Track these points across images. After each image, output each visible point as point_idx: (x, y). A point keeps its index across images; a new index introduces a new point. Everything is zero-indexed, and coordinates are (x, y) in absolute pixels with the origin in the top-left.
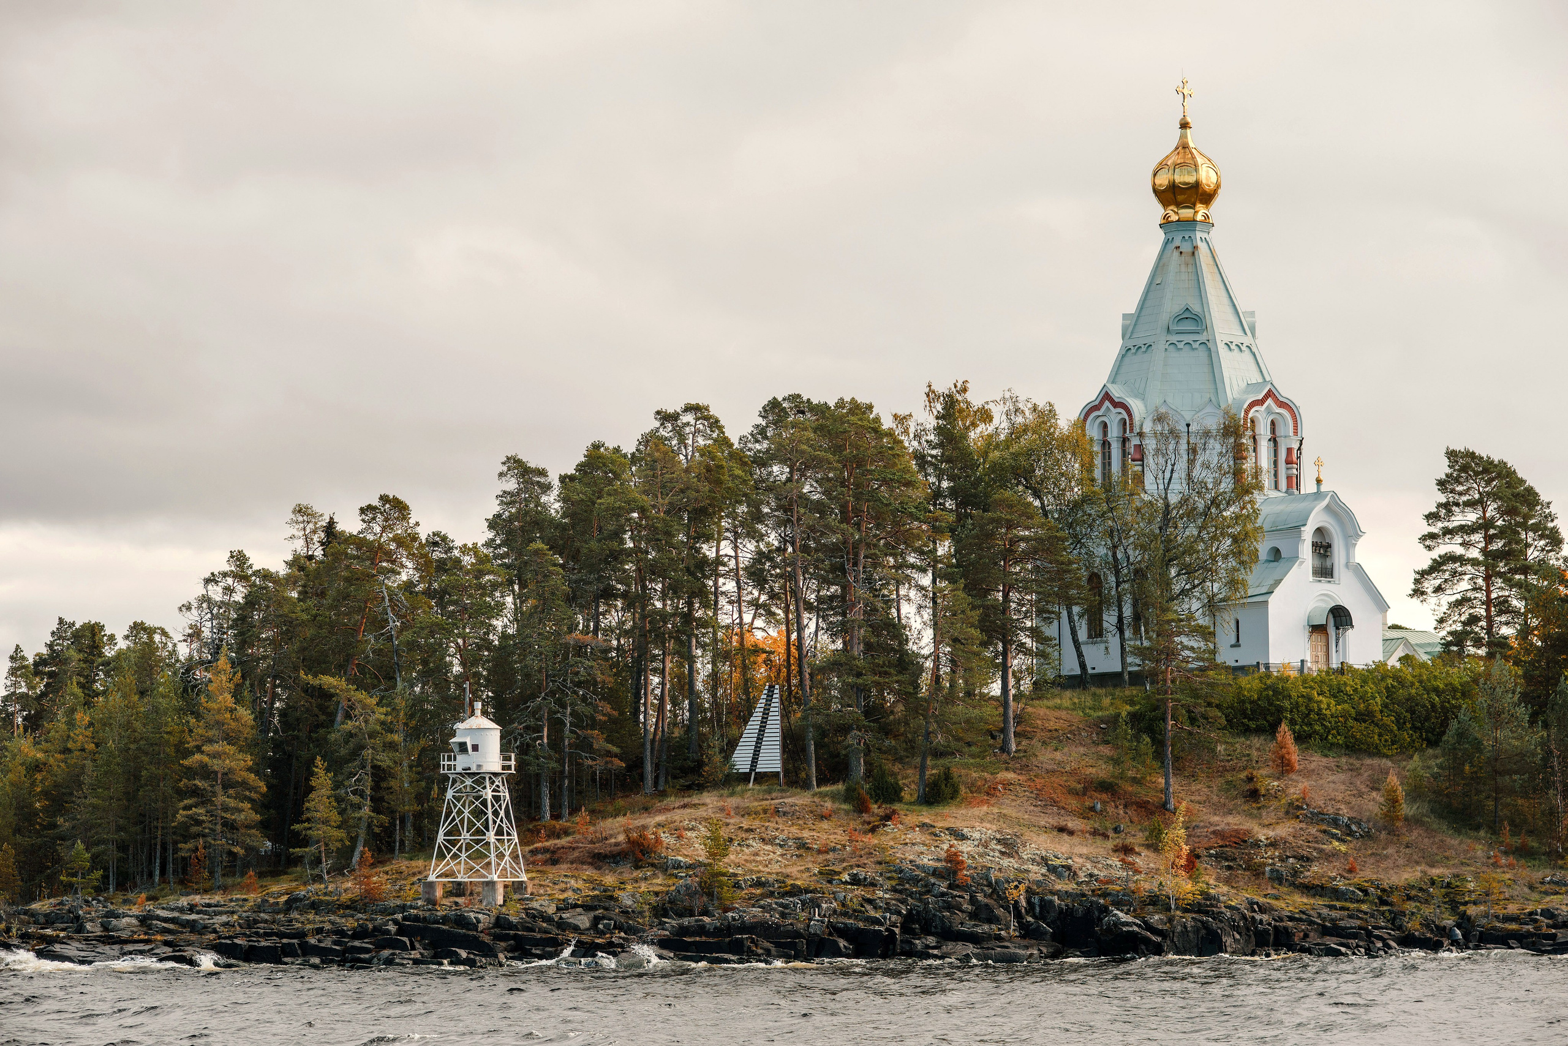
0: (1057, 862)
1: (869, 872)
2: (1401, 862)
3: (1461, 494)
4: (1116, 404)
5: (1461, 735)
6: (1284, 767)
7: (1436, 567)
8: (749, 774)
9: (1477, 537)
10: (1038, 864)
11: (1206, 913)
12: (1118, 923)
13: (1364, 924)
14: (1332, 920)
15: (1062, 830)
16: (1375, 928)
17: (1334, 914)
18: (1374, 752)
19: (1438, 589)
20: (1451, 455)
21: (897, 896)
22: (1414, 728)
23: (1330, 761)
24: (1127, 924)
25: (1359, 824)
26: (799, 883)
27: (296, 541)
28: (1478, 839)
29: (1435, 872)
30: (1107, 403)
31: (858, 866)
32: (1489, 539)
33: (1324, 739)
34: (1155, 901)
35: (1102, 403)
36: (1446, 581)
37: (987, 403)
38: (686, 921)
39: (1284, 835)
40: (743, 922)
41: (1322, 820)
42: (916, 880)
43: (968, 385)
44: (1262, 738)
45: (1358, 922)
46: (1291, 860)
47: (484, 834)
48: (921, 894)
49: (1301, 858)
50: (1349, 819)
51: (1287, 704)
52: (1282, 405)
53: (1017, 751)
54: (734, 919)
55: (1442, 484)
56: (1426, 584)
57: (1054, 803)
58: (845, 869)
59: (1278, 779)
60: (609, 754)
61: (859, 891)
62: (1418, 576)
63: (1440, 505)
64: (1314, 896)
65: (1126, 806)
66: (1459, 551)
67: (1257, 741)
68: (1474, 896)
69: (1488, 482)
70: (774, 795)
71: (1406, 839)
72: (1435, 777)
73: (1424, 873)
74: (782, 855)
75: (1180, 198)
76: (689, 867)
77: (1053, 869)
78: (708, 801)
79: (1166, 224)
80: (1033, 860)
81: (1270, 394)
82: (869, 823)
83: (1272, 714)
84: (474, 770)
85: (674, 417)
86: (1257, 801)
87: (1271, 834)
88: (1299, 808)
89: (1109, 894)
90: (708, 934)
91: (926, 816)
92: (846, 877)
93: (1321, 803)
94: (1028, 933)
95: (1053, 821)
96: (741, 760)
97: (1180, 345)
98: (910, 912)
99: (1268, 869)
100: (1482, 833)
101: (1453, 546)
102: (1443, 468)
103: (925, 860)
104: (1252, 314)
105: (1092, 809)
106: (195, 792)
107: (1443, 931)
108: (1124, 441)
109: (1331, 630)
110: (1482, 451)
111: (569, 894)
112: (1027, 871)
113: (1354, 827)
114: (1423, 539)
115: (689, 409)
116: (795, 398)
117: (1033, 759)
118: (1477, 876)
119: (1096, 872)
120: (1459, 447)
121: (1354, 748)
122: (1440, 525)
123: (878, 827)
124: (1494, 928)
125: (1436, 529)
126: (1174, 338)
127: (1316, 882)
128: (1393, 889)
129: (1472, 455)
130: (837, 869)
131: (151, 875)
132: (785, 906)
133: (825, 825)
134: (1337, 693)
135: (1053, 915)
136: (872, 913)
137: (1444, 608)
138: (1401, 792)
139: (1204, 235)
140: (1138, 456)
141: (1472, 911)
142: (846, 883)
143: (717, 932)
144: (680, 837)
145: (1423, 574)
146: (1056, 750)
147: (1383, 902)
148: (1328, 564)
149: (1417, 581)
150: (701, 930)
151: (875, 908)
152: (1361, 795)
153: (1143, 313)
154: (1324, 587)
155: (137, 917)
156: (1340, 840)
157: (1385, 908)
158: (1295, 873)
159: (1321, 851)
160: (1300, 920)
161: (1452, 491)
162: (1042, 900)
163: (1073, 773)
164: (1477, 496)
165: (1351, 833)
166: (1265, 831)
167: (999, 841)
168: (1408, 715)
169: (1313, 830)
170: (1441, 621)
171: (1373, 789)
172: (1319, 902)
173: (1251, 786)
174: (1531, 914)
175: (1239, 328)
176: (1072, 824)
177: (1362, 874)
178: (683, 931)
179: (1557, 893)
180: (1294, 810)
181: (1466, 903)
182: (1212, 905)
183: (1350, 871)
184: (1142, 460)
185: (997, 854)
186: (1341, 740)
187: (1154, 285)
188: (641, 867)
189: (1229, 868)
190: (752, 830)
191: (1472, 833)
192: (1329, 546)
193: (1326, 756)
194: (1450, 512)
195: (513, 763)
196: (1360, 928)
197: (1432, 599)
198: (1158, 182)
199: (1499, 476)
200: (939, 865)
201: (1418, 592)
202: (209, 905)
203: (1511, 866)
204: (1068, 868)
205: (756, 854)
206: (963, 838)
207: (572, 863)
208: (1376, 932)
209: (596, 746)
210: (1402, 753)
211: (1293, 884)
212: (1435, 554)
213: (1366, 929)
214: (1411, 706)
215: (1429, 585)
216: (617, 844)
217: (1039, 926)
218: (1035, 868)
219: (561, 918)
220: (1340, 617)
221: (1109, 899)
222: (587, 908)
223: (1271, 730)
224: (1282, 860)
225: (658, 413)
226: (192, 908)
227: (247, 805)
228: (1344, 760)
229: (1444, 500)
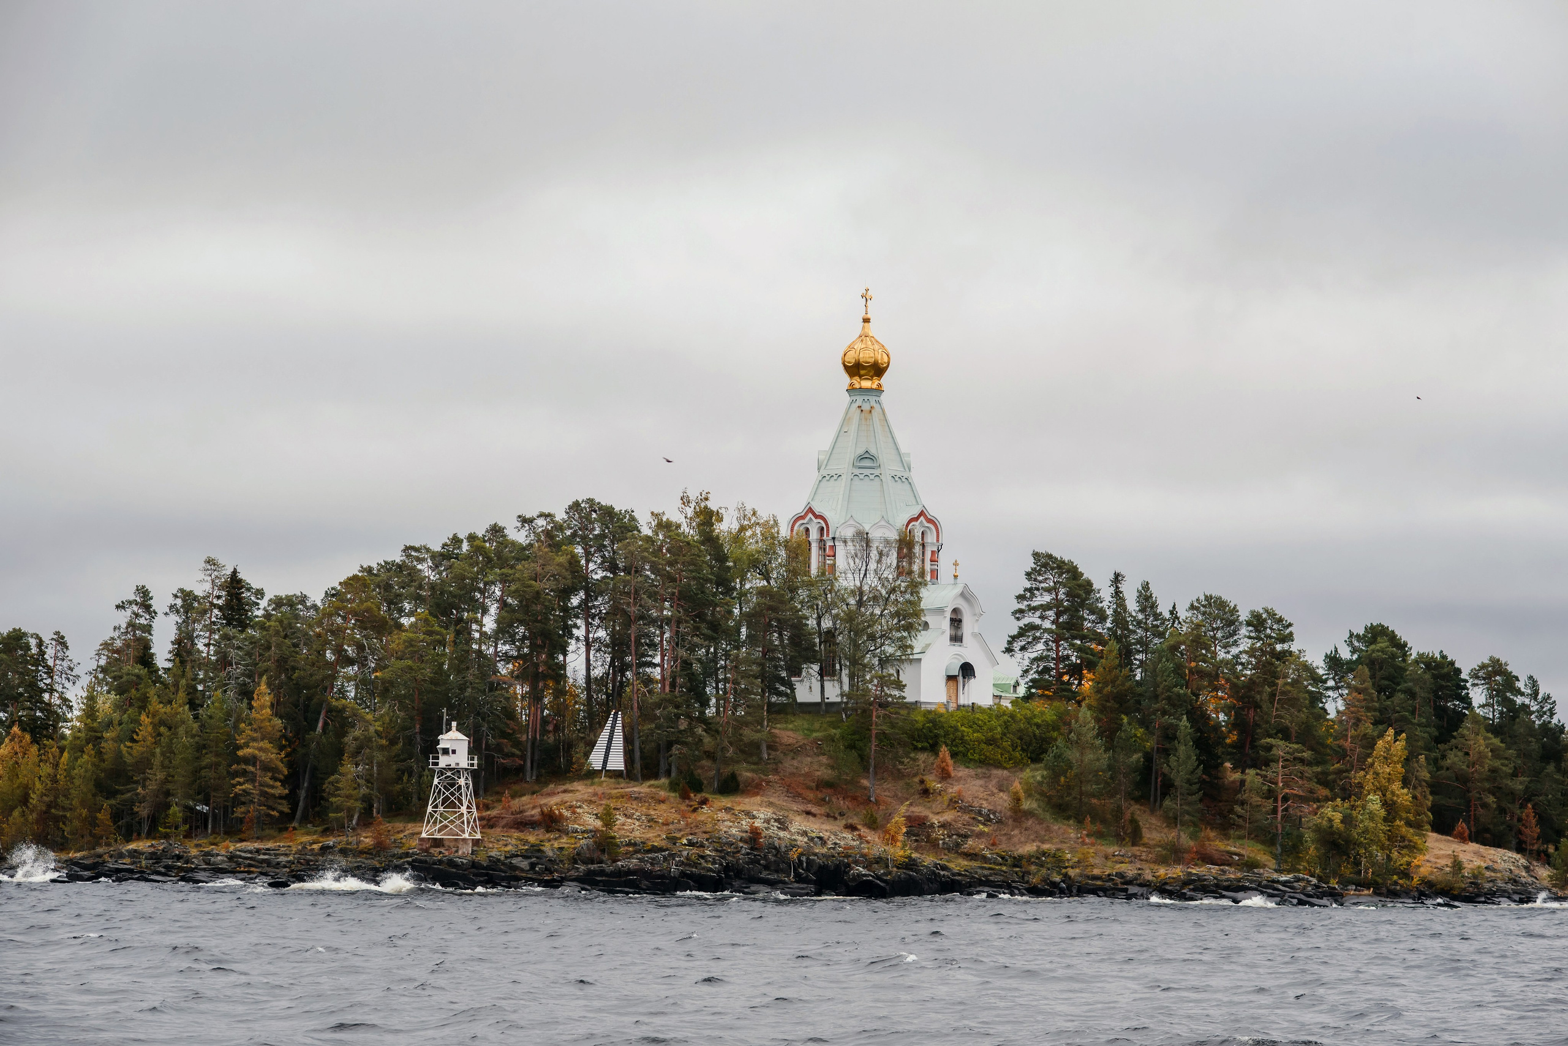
0: (814, 835)
1: (701, 838)
2: (1023, 839)
3: (1040, 582)
4: (817, 516)
5: (1058, 757)
6: (945, 776)
7: (1023, 632)
8: (602, 771)
9: (1051, 614)
10: (802, 836)
11: (911, 870)
12: (860, 875)
13: (1006, 880)
14: (985, 876)
15: (808, 813)
16: (1014, 881)
17: (986, 872)
18: (998, 765)
19: (1023, 649)
20: (1036, 555)
21: (719, 854)
22: (1023, 750)
23: (972, 772)
24: (865, 875)
25: (994, 814)
26: (656, 844)
27: (204, 584)
28: (1069, 826)
29: (1046, 847)
30: (810, 515)
31: (691, 834)
32: (1058, 614)
33: (965, 755)
34: (879, 860)
35: (806, 514)
36: (1029, 643)
37: (720, 508)
38: (592, 867)
39: (949, 820)
40: (629, 869)
41: (972, 811)
42: (731, 844)
43: (709, 495)
44: (926, 754)
45: (1002, 878)
46: (954, 837)
47: (459, 808)
48: (734, 853)
49: (959, 835)
50: (989, 810)
51: (942, 732)
52: (930, 521)
53: (769, 759)
54: (622, 866)
55: (1028, 574)
56: (1015, 645)
57: (799, 795)
58: (683, 836)
59: (940, 782)
60: (513, 755)
61: (695, 851)
62: (1010, 639)
63: (1026, 590)
64: (971, 860)
65: (844, 799)
66: (1038, 622)
67: (922, 757)
68: (1071, 863)
69: (1060, 575)
70: (622, 786)
71: (1024, 825)
72: (1040, 783)
73: (1038, 847)
74: (640, 826)
75: (862, 372)
76: (583, 832)
77: (812, 839)
78: (579, 788)
79: (851, 390)
80: (798, 833)
81: (922, 514)
82: (691, 806)
83: (932, 738)
84: (453, 766)
85: (530, 521)
86: (928, 797)
87: (941, 820)
88: (957, 802)
89: (850, 856)
90: (607, 875)
91: (726, 801)
92: (685, 841)
93: (970, 799)
94: (799, 879)
95: (802, 807)
96: (596, 760)
97: (862, 477)
98: (727, 864)
99: (941, 842)
100: (1071, 822)
101: (1034, 619)
102: (1030, 564)
103: (734, 832)
104: (908, 455)
105: (823, 800)
106: (244, 773)
107: (1054, 885)
108: (821, 541)
109: (961, 678)
110: (1057, 554)
111: (509, 848)
112: (795, 840)
113: (992, 816)
114: (1014, 613)
115: (541, 515)
116: (590, 501)
117: (780, 765)
118: (1073, 850)
119: (838, 842)
120: (1041, 550)
121: (985, 762)
122: (1026, 603)
123: (697, 809)
124: (1087, 884)
125: (1023, 605)
126: (857, 472)
127: (972, 851)
128: (1021, 857)
129: (1050, 556)
130: (678, 835)
131: (206, 827)
132: (653, 859)
133: (663, 806)
134: (973, 724)
135: (815, 868)
136: (705, 865)
137: (1027, 662)
138: (1022, 795)
139: (877, 398)
140: (832, 554)
141: (1072, 873)
142: (685, 845)
143: (612, 874)
144: (574, 813)
145: (1014, 638)
146: (793, 759)
147: (1015, 866)
148: (959, 633)
149: (1009, 643)
150: (602, 873)
151: (706, 862)
152: (993, 794)
153: (834, 452)
154: (956, 649)
155: (226, 857)
156: (984, 824)
157: (1018, 869)
158: (958, 845)
159: (973, 831)
160: (965, 875)
161: (1035, 580)
162: (808, 859)
163: (807, 775)
164: (1052, 584)
165: (990, 820)
166: (937, 817)
167: (776, 820)
168: (1019, 741)
169: (966, 817)
170: (1026, 671)
171: (1001, 790)
172: (974, 864)
173: (923, 786)
174: (1109, 875)
175: (901, 465)
176: (814, 810)
177: (1000, 847)
178: (589, 873)
179: (1123, 863)
180: (953, 803)
181: (1066, 868)
182: (914, 865)
183: (994, 844)
184: (834, 556)
185: (775, 828)
186: (976, 757)
187: (842, 432)
188: (551, 831)
189: (916, 841)
190: (618, 809)
191: (1066, 822)
192: (960, 621)
193: (968, 767)
194: (1033, 595)
195: (475, 762)
196: (1003, 882)
197: (1018, 655)
198: (847, 359)
199: (1068, 572)
200: (744, 835)
201: (1009, 650)
202: (268, 849)
203: (1093, 844)
204: (820, 838)
205: (624, 825)
206: (754, 817)
207: (503, 827)
208: (1014, 885)
209: (506, 750)
210: (1015, 766)
211: (957, 852)
212: (1021, 623)
213: (1008, 883)
214: (1021, 735)
215: (1017, 646)
216: (532, 816)
217: (807, 876)
218: (800, 838)
219: (511, 863)
220: (967, 670)
221: (851, 859)
222: (525, 857)
223: (934, 749)
224: (950, 837)
225: (519, 517)
226: (258, 851)
227: (279, 784)
228: (979, 770)
229: (1029, 586)
